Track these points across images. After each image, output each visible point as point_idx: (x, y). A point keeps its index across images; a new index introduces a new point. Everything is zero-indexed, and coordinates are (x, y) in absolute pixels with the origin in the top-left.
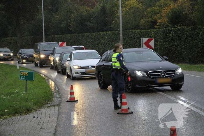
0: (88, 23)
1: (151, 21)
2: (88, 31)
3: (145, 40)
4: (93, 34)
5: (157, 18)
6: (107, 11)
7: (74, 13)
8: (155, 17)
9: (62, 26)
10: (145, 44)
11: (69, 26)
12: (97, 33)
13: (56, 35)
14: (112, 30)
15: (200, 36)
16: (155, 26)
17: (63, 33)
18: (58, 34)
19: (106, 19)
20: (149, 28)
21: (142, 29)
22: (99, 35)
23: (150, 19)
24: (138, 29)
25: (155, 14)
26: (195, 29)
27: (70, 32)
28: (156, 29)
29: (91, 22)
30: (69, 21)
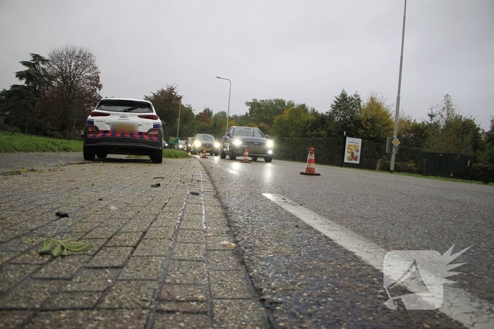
19: (216, 130)
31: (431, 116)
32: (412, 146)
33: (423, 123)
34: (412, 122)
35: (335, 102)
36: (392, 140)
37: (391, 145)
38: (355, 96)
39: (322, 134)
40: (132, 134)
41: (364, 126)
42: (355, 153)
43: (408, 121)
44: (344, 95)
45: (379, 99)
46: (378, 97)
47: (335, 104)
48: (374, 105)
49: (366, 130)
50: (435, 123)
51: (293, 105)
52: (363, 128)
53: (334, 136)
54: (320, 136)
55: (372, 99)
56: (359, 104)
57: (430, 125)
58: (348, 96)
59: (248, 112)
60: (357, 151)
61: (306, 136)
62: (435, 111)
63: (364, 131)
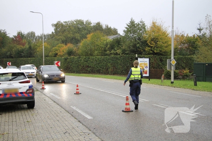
0: (22, 54)
1: (55, 54)
2: (22, 57)
3: (56, 62)
4: (25, 59)
5: (58, 52)
6: (32, 48)
7: (14, 48)
8: (57, 52)
9: (8, 54)
10: (56, 64)
11: (12, 54)
12: (27, 58)
13: (4, 59)
14: (35, 57)
15: (82, 61)
16: (57, 56)
17: (8, 58)
18: (5, 58)
19: (32, 52)
20: (54, 57)
21: (50, 57)
22: (28, 59)
23: (54, 53)
24: (48, 57)
25: (57, 50)
26: (80, 58)
27: (12, 57)
28: (57, 57)
29: (23, 53)
30: (12, 52)
31: (200, 30)
32: (187, 55)
33: (194, 36)
34: (186, 36)
35: (126, 28)
36: (171, 61)
37: (171, 64)
38: (141, 22)
39: (118, 53)
40: (16, 93)
41: (149, 44)
42: (145, 69)
43: (182, 36)
44: (132, 23)
45: (158, 23)
46: (158, 22)
47: (126, 30)
48: (156, 28)
49: (152, 47)
50: (203, 35)
51: (90, 23)
52: (149, 46)
53: (128, 54)
54: (116, 54)
55: (153, 23)
56: (144, 28)
57: (199, 37)
58: (136, 23)
59: (54, 31)
60: (146, 67)
61: (107, 55)
62: (202, 26)
63: (150, 48)
